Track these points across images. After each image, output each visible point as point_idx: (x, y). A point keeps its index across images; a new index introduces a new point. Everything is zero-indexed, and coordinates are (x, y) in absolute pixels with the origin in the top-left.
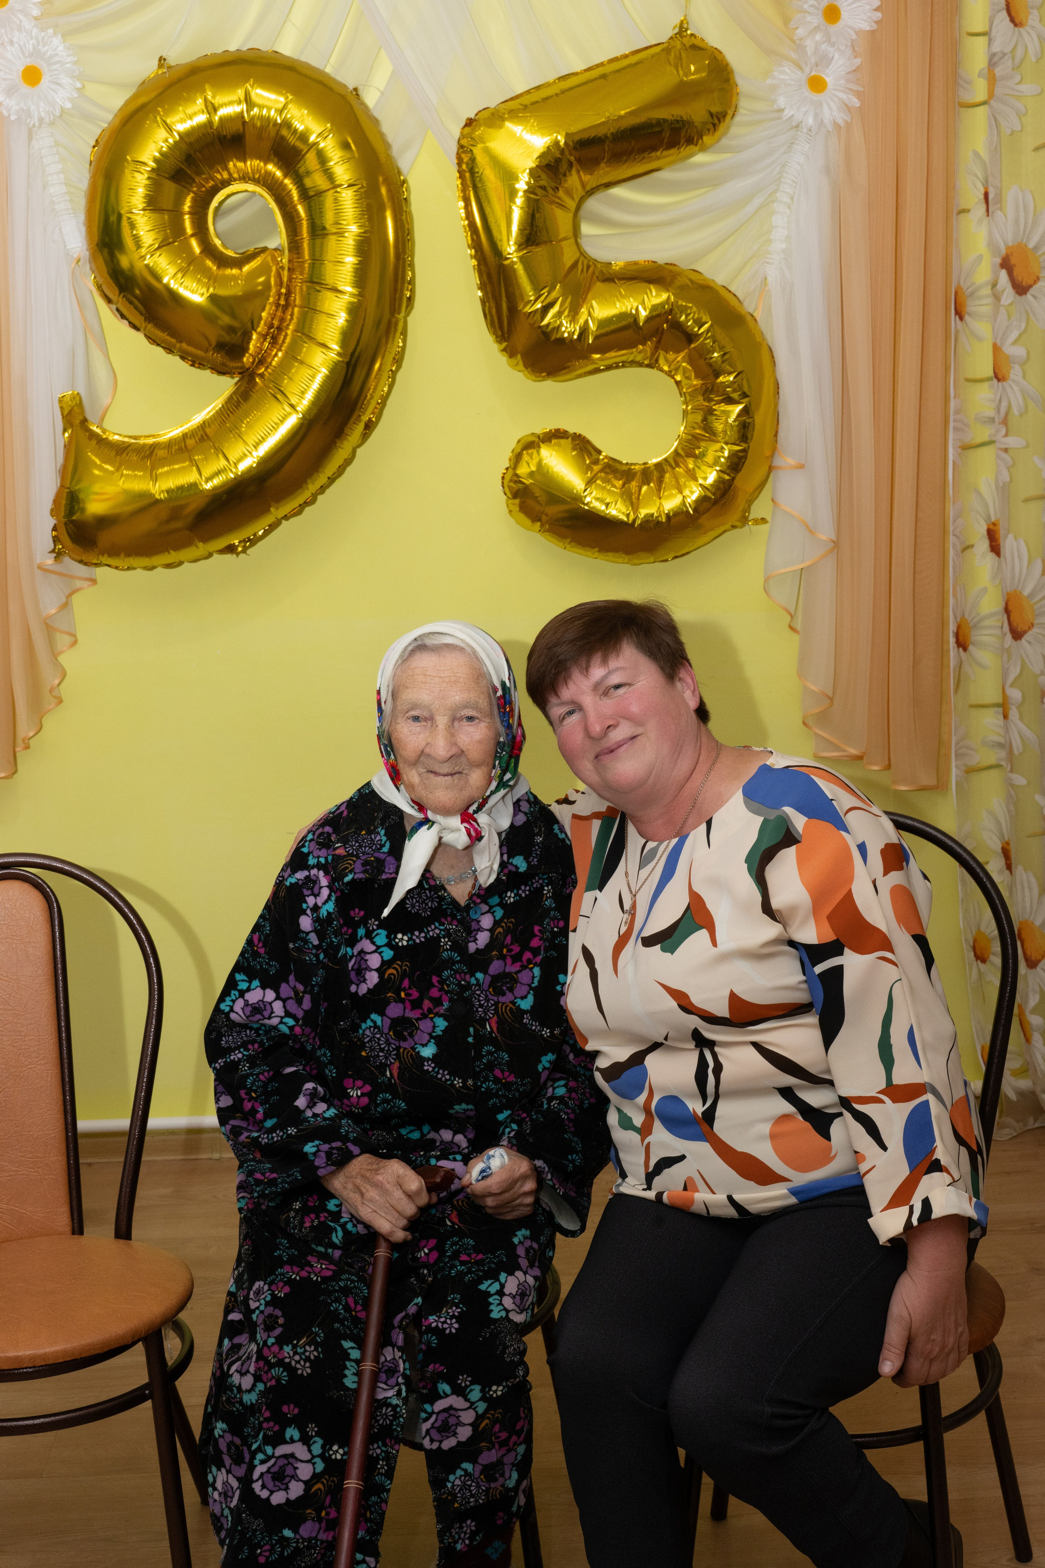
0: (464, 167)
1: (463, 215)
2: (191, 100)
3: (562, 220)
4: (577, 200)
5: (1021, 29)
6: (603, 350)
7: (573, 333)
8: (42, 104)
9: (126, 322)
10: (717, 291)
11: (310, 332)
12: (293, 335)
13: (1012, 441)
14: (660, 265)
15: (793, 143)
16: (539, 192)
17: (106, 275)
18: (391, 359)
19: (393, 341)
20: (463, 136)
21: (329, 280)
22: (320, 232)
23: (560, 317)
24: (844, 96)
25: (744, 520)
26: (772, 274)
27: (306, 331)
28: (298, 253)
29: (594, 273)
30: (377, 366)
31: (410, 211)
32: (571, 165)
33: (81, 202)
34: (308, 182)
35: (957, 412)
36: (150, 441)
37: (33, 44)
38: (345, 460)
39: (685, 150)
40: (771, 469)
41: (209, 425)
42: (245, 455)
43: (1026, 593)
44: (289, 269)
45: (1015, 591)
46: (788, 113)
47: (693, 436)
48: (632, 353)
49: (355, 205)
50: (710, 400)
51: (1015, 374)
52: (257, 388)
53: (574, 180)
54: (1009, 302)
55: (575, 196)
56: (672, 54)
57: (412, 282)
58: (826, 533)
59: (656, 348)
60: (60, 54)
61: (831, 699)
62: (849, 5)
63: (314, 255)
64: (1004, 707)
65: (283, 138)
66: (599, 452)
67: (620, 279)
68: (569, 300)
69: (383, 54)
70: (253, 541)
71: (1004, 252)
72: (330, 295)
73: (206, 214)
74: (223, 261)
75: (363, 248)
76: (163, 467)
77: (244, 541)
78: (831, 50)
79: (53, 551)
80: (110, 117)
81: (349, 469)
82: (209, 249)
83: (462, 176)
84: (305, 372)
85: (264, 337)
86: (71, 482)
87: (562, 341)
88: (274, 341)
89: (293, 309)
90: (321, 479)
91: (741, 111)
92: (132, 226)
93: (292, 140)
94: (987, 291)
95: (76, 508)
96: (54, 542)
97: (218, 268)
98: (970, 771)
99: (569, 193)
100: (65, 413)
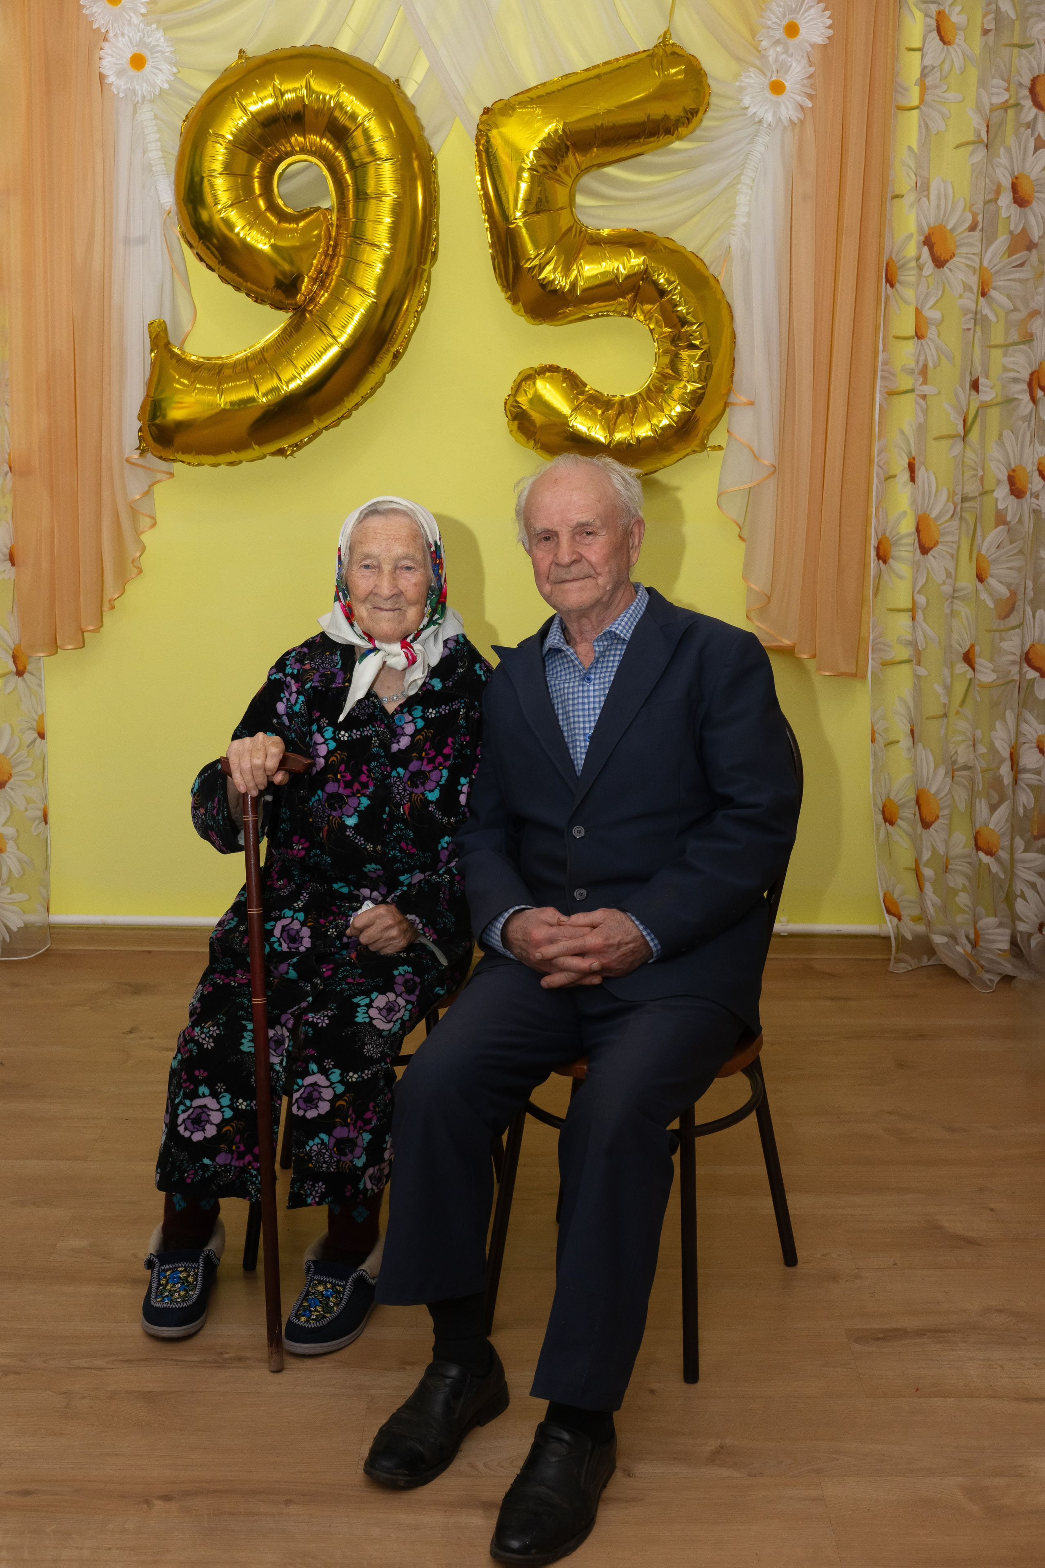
0: (481, 147)
1: (479, 187)
2: (263, 87)
3: (561, 194)
4: (573, 178)
5: (949, 47)
6: (591, 301)
7: (565, 286)
8: (144, 84)
9: (204, 264)
10: (686, 257)
11: (351, 278)
12: (337, 279)
13: (927, 389)
14: (640, 233)
15: (756, 136)
16: (541, 170)
17: (190, 226)
18: (417, 302)
19: (420, 285)
20: (481, 122)
21: (369, 235)
22: (363, 197)
23: (554, 272)
24: (799, 98)
25: (703, 446)
26: (735, 243)
27: (348, 277)
28: (345, 213)
29: (585, 237)
30: (405, 307)
31: (437, 181)
32: (567, 148)
33: (173, 165)
34: (355, 155)
35: (885, 363)
36: (220, 362)
37: (140, 36)
38: (376, 383)
39: (663, 139)
40: (726, 404)
41: (267, 351)
42: (295, 377)
43: (933, 515)
44: (337, 225)
45: (924, 514)
46: (752, 110)
47: (662, 375)
48: (613, 305)
49: (391, 176)
50: (676, 346)
51: (931, 332)
52: (306, 322)
53: (571, 160)
54: (929, 273)
55: (571, 174)
56: (655, 60)
57: (436, 240)
58: (768, 458)
59: (634, 301)
60: (161, 44)
61: (769, 598)
62: (806, 23)
63: (357, 215)
64: (913, 612)
65: (336, 119)
66: (585, 385)
67: (605, 243)
68: (562, 259)
69: (422, 52)
70: (298, 446)
71: (927, 232)
72: (368, 248)
73: (272, 179)
74: (282, 216)
75: (397, 211)
76: (228, 383)
77: (292, 446)
78: (790, 59)
79: (138, 448)
80: (198, 96)
81: (379, 391)
82: (272, 206)
83: (479, 155)
84: (346, 310)
85: (314, 280)
86: (155, 393)
87: (555, 291)
88: (322, 285)
89: (338, 259)
90: (355, 398)
91: (712, 107)
92: (212, 186)
93: (343, 120)
94: (913, 264)
95: (158, 413)
96: (140, 441)
97: (279, 222)
98: (886, 664)
99: (567, 172)
100: (153, 337)
